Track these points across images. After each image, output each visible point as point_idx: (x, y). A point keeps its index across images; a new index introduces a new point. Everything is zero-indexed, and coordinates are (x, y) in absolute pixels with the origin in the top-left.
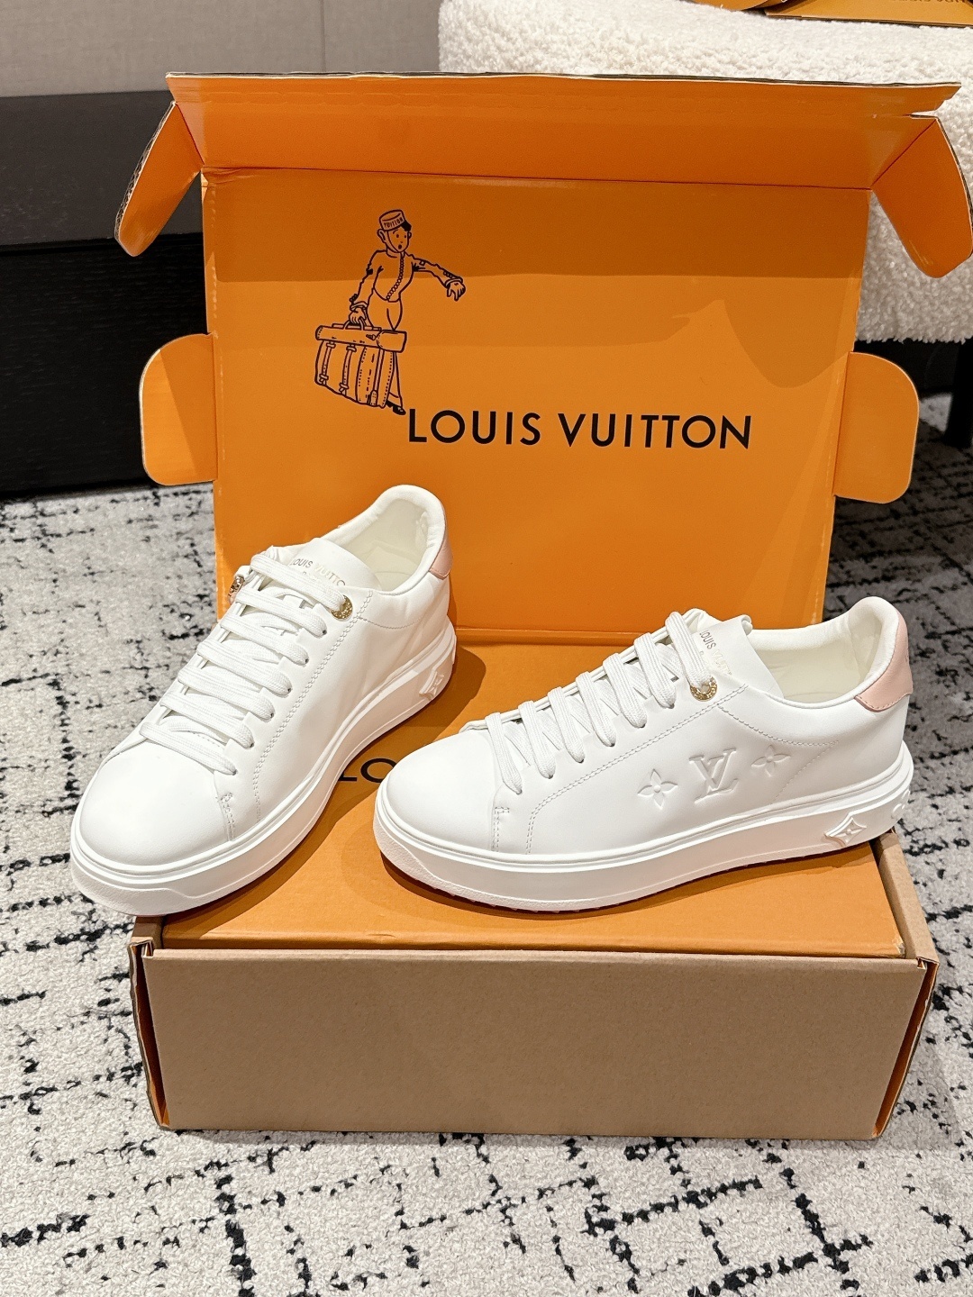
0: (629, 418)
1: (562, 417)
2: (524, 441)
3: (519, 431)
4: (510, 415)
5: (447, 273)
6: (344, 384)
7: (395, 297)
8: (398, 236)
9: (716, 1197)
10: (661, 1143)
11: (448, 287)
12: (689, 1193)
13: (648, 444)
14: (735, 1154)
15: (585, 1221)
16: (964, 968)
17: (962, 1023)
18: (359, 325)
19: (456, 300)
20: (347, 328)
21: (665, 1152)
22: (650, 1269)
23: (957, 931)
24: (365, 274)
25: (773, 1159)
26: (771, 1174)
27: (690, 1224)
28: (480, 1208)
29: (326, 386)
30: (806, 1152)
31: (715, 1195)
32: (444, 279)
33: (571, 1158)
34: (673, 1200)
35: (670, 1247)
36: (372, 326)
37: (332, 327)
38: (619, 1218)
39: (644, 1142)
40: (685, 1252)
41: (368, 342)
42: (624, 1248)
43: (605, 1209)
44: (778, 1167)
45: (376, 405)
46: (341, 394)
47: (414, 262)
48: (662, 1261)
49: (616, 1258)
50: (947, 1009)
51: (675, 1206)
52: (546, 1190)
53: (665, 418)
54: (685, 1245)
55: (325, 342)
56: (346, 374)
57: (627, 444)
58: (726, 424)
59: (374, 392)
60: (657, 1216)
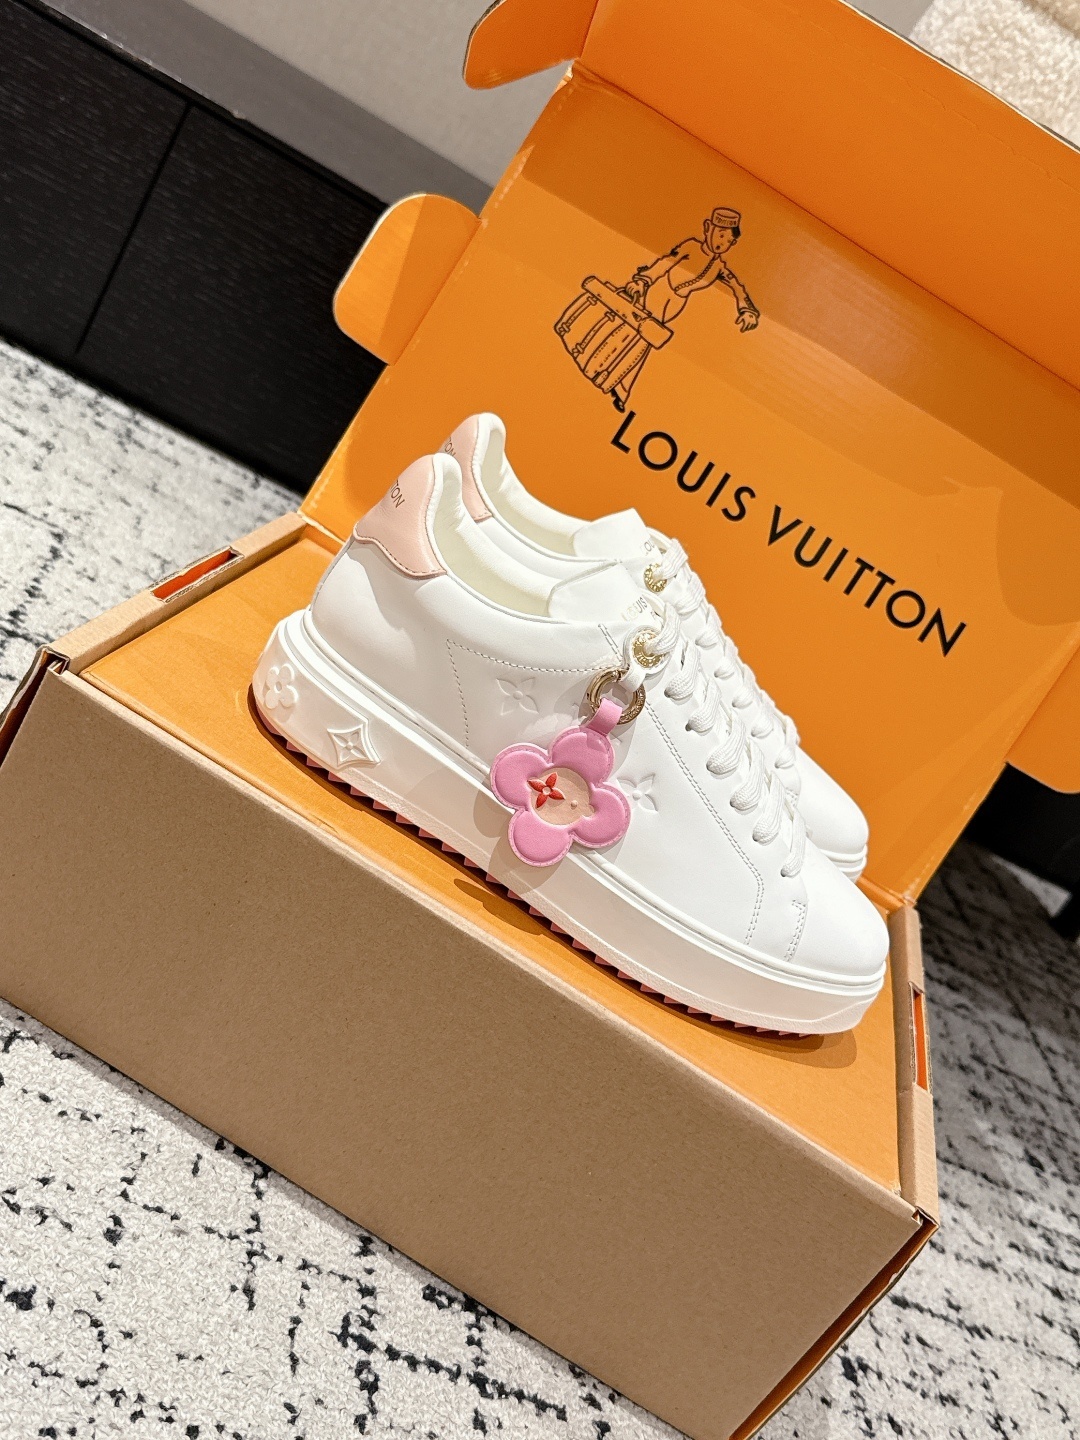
0: (844, 552)
1: (778, 510)
2: (725, 512)
3: (726, 499)
4: (727, 477)
5: (748, 299)
6: (581, 346)
7: (684, 291)
8: (722, 236)
9: (506, 1398)
10: (470, 1305)
11: (742, 314)
12: (477, 1374)
13: (848, 591)
14: (551, 1370)
15: (341, 1324)
16: (892, 1358)
17: (867, 1407)
18: (632, 298)
19: (742, 330)
20: (618, 294)
21: (471, 1318)
22: (391, 1420)
23: (899, 1320)
24: (669, 252)
25: (592, 1402)
26: (580, 1416)
27: (463, 1405)
28: (225, 1235)
29: (562, 337)
30: (635, 1420)
31: (507, 1395)
32: (743, 304)
33: (357, 1255)
34: (455, 1369)
35: (428, 1412)
36: (644, 307)
37: (605, 284)
38: (383, 1346)
39: (453, 1293)
40: (442, 1428)
41: (631, 319)
42: (371, 1379)
43: (372, 1328)
44: (593, 1414)
45: (600, 386)
46: (572, 354)
47: (723, 270)
48: (409, 1420)
49: (357, 1383)
50: (857, 1384)
51: (455, 1375)
52: (311, 1266)
53: (880, 574)
54: (446, 1422)
55: (588, 294)
56: (589, 338)
57: (828, 577)
58: (938, 618)
59: (606, 373)
60: (427, 1372)
